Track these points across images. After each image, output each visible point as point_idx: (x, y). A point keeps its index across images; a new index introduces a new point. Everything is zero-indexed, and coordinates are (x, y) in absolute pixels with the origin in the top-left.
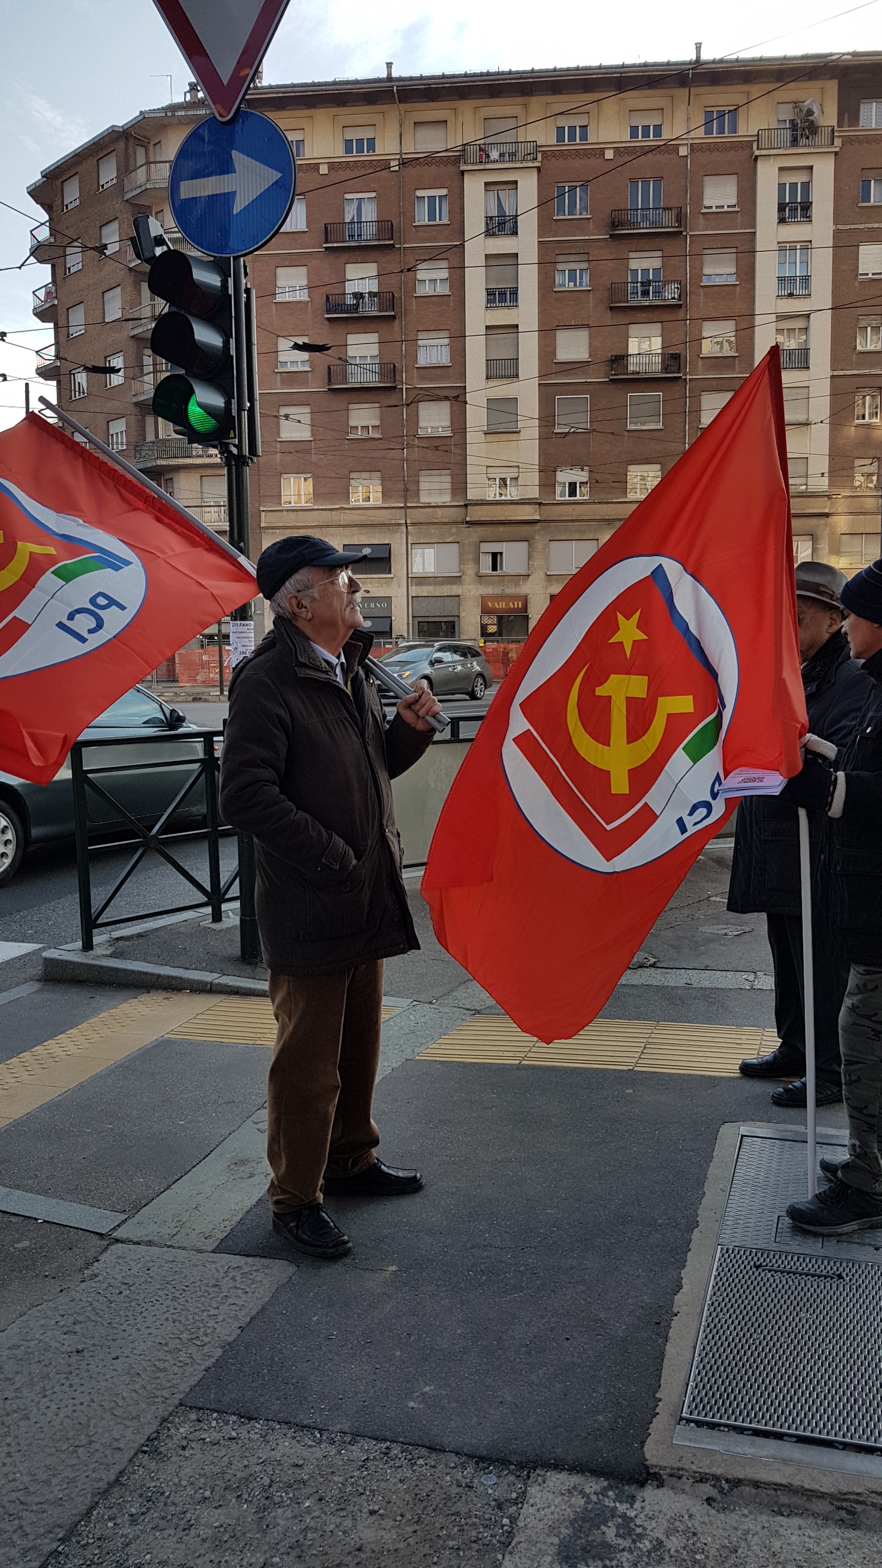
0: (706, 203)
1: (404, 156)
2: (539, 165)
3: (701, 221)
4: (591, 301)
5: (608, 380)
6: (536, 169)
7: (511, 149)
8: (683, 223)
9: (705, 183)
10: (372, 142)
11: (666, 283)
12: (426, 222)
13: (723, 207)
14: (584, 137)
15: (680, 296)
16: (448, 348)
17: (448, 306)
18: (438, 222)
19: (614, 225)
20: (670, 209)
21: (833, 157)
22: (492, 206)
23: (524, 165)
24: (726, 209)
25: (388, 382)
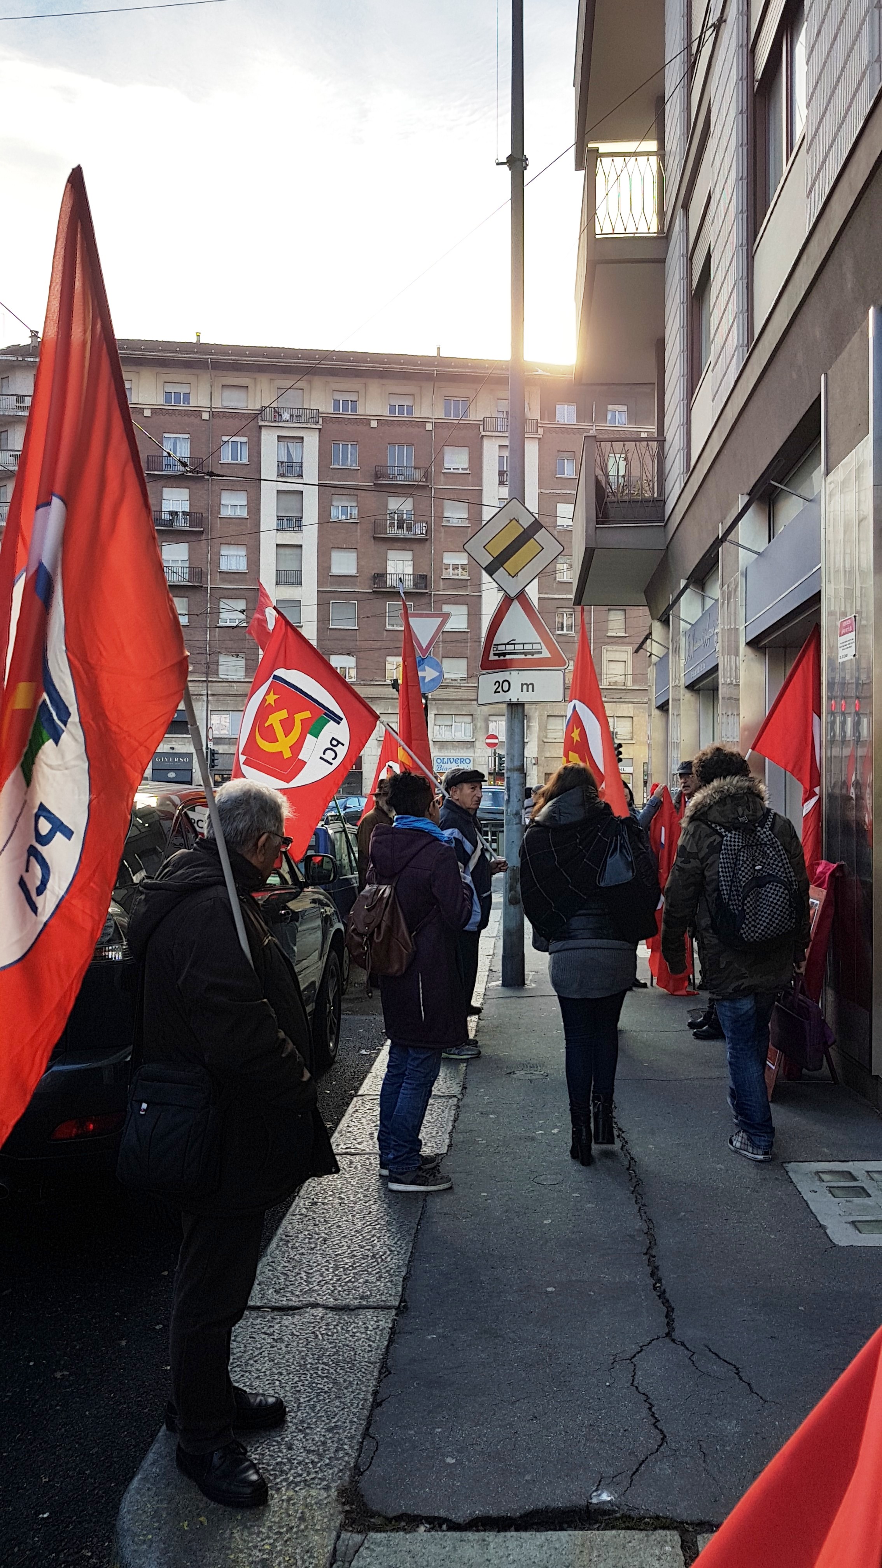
0: (446, 465)
1: (213, 410)
2: (321, 427)
3: (442, 477)
4: (359, 531)
5: (371, 591)
6: (317, 430)
7: (299, 412)
8: (429, 478)
9: (445, 451)
10: (187, 396)
11: (415, 522)
12: (230, 461)
13: (458, 469)
14: (354, 409)
15: (426, 532)
16: (245, 559)
17: (246, 526)
18: (239, 461)
19: (377, 476)
20: (419, 468)
21: (537, 441)
22: (283, 452)
23: (309, 426)
24: (460, 471)
25: (197, 582)
